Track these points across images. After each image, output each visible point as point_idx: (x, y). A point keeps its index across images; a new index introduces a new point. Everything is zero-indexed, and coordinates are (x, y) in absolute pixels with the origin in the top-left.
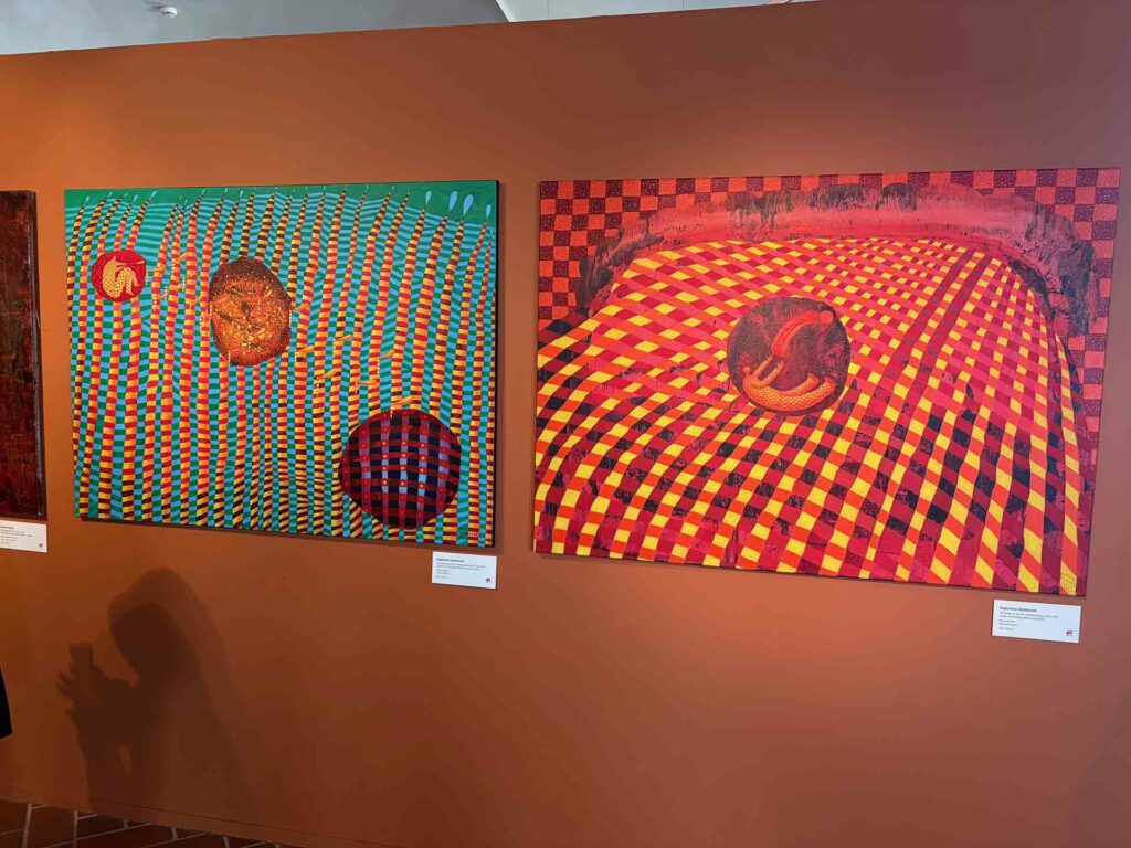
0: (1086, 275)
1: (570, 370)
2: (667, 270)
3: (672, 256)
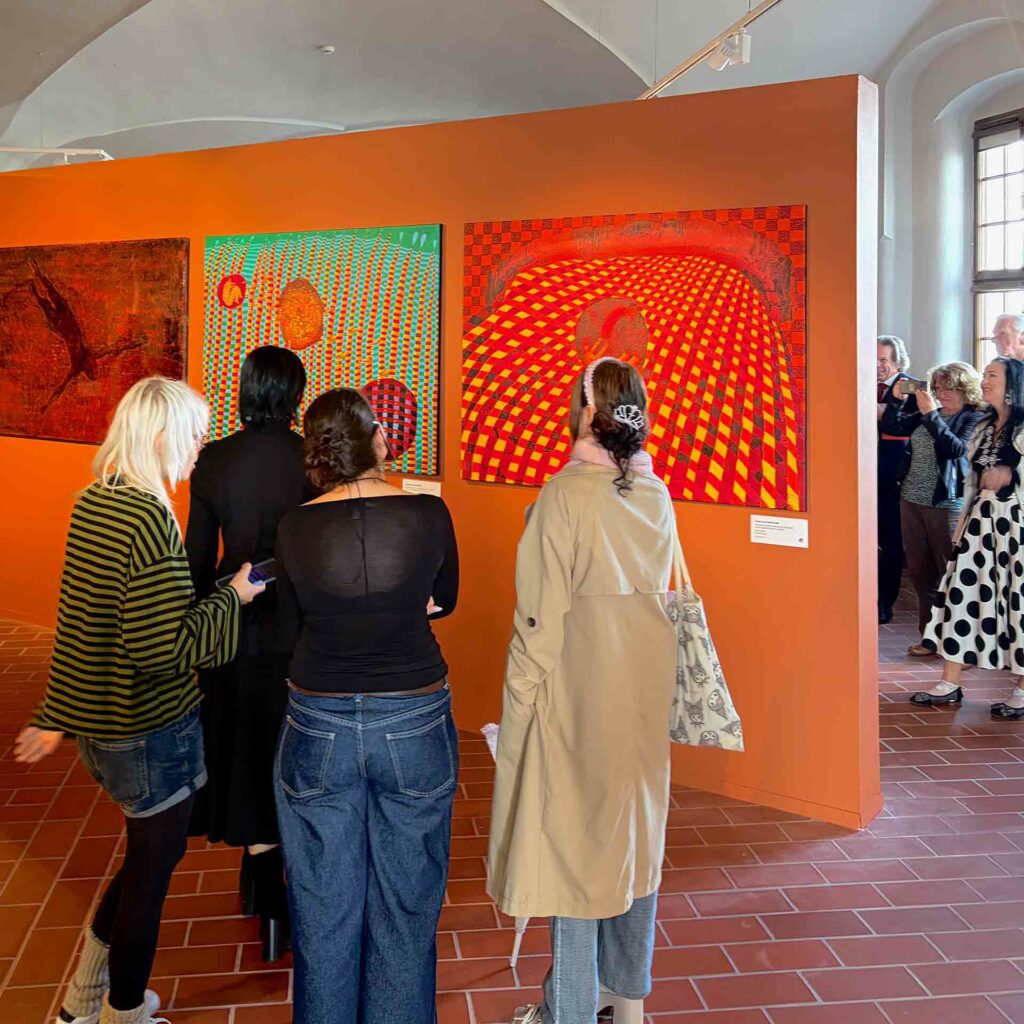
0: (789, 280)
1: (481, 350)
2: (538, 280)
3: (541, 270)
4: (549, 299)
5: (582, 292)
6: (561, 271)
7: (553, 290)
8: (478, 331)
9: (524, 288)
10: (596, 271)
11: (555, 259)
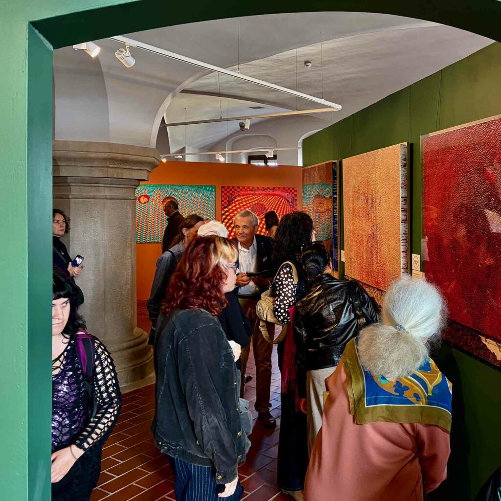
0: (294, 201)
1: (227, 214)
2: (241, 199)
3: (242, 197)
4: (244, 203)
5: (252, 202)
6: (247, 197)
7: (245, 201)
8: (226, 209)
9: (238, 201)
10: (255, 198)
11: (246, 195)
